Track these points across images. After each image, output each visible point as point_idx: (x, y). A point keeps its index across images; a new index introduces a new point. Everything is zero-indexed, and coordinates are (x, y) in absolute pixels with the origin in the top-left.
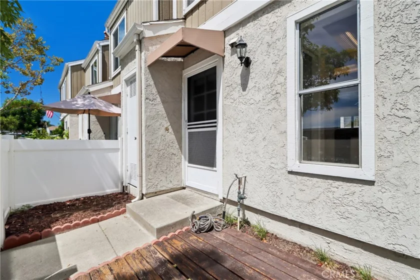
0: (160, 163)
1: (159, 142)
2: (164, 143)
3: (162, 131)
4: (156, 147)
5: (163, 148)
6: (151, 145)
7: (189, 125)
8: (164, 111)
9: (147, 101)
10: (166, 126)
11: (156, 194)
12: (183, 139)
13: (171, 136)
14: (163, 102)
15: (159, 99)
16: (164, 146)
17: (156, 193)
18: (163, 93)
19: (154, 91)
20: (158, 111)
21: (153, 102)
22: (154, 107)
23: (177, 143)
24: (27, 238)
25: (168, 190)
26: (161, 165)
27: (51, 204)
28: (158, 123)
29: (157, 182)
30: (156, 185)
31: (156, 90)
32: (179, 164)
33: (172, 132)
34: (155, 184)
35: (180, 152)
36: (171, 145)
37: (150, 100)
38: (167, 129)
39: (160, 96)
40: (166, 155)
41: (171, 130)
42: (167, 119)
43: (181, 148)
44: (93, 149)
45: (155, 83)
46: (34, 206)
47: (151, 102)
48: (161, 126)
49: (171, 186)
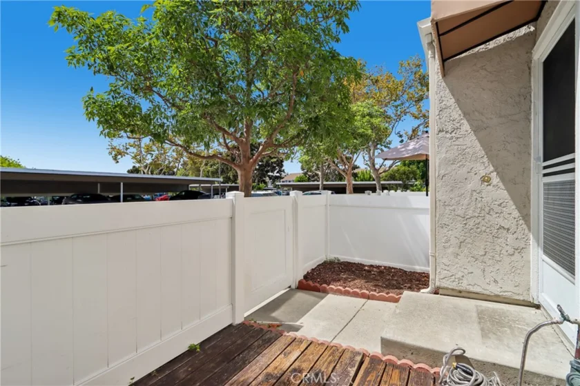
0: (469, 240)
1: (466, 202)
2: (479, 205)
3: (474, 183)
4: (460, 212)
5: (477, 215)
6: (447, 208)
7: (545, 168)
8: (479, 145)
9: (441, 134)
10: (483, 173)
11: (460, 294)
12: (532, 198)
13: (498, 192)
14: (476, 130)
15: (466, 126)
16: (478, 211)
17: (460, 292)
18: (476, 113)
19: (456, 113)
20: (464, 147)
21: (453, 134)
22: (457, 143)
23: (514, 207)
24: (309, 285)
25: (489, 296)
26: (469, 246)
27: (355, 263)
28: (465, 170)
29: (460, 274)
30: (459, 279)
31: (460, 112)
32: (520, 250)
33: (501, 184)
34: (457, 276)
35: (524, 226)
36: (497, 209)
37: (446, 132)
38: (486, 180)
39: (468, 121)
40: (484, 228)
41: (495, 179)
42: (485, 159)
43: (526, 217)
44: (399, 208)
45: (458, 101)
46: (342, 261)
47: (448, 135)
48: (472, 174)
49: (494, 290)
